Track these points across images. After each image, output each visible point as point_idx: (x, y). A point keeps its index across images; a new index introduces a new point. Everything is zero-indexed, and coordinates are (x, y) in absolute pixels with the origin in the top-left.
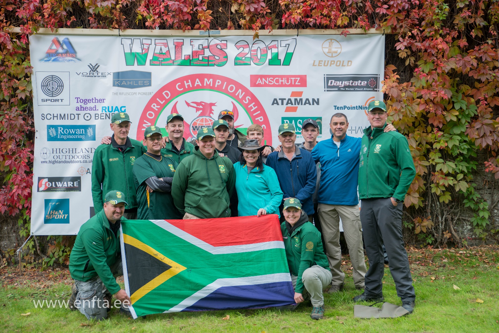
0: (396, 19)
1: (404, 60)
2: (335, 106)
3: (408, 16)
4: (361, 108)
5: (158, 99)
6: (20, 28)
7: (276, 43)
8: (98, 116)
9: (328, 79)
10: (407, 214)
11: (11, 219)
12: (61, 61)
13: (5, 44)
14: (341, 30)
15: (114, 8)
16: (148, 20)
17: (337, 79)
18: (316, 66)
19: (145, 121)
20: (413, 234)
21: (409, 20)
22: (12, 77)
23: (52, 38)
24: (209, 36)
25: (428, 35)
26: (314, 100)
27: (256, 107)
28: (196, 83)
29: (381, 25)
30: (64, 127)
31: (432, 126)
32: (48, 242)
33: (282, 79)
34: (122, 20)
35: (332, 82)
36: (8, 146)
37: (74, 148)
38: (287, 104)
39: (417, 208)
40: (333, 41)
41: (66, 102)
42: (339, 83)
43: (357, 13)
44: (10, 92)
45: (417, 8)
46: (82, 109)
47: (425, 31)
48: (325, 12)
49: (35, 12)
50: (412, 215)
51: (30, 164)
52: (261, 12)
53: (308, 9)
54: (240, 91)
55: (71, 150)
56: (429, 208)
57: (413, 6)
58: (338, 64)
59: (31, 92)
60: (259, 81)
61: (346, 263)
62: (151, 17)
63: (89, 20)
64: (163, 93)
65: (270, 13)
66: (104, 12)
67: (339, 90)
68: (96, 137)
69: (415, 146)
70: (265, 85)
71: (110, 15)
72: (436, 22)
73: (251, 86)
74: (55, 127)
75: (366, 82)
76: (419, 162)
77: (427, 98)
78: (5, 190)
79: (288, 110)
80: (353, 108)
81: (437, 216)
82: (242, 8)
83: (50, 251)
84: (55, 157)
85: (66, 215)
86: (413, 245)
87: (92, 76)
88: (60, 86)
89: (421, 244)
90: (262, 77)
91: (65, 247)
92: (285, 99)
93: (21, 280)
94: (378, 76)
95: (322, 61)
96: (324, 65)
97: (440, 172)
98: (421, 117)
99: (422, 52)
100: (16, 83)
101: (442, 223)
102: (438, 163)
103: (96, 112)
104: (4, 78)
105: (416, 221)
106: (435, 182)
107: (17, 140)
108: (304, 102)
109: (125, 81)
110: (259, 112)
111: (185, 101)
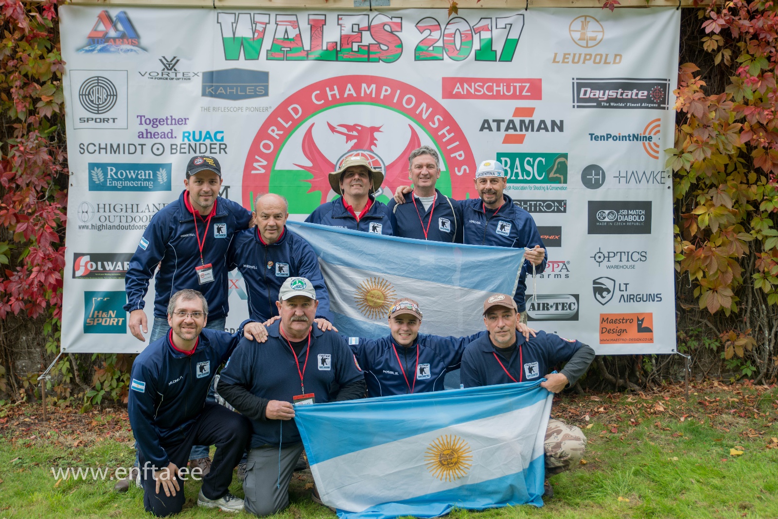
1: (710, 56)
2: (591, 135)
4: (636, 137)
5: (279, 119)
7: (488, 22)
8: (176, 149)
9: (580, 86)
10: (709, 324)
11: (34, 323)
12: (114, 52)
13: (15, 20)
17: (595, 86)
18: (558, 62)
19: (257, 157)
20: (717, 359)
22: (29, 80)
23: (98, 11)
24: (371, 10)
25: (761, 8)
26: (554, 123)
27: (452, 134)
28: (347, 92)
30: (118, 166)
31: (759, 171)
32: (94, 363)
33: (498, 86)
35: (586, 92)
36: (24, 199)
37: (135, 203)
38: (507, 130)
39: (728, 314)
40: (588, 19)
41: (121, 123)
42: (598, 94)
44: (27, 106)
46: (149, 135)
50: (716, 326)
51: (61, 230)
54: (424, 105)
55: (129, 206)
56: (748, 314)
58: (598, 60)
59: (62, 106)
60: (458, 89)
61: (605, 409)
64: (290, 109)
67: (599, 104)
68: (172, 184)
69: (730, 206)
70: (469, 96)
73: (444, 97)
74: (103, 167)
75: (646, 93)
76: (735, 235)
77: (754, 122)
78: (20, 274)
79: (507, 140)
80: (624, 138)
81: (760, 329)
83: (96, 380)
84: (103, 219)
85: (121, 320)
86: (718, 378)
87: (167, 79)
88: (111, 95)
89: (731, 375)
90: (462, 81)
91: (121, 372)
92: (503, 121)
93: (43, 429)
94: (667, 82)
95: (569, 54)
96: (573, 62)
97: (771, 252)
98: (738, 157)
99: (748, 39)
100: (36, 90)
101: (770, 341)
102: (767, 237)
103: (173, 141)
104: (16, 81)
105: (724, 337)
106: (761, 270)
107: (39, 189)
108: (536, 127)
109: (222, 86)
110: (457, 143)
111: (328, 123)
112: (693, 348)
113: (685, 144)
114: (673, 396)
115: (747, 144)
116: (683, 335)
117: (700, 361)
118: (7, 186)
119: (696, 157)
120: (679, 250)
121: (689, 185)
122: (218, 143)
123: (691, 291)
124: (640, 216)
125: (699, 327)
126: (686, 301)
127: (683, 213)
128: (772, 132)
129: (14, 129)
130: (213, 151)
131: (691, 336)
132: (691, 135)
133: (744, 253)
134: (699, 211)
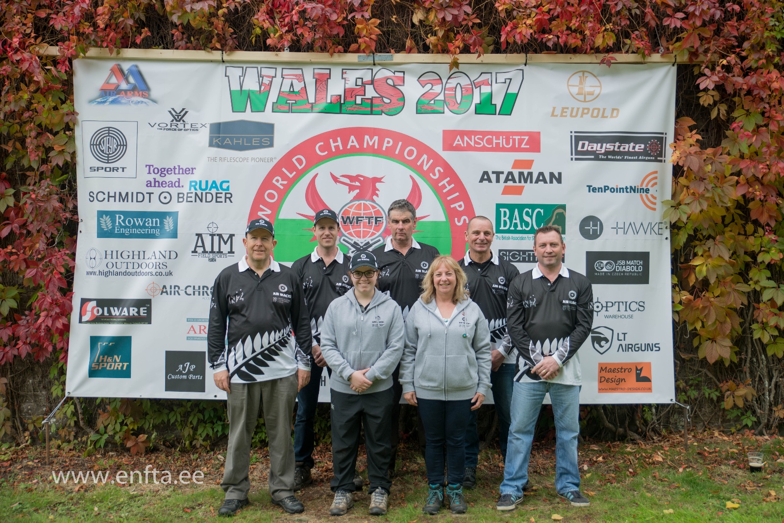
0: (697, 37)
1: (706, 111)
2: (589, 187)
3: (718, 32)
4: (633, 189)
5: (284, 169)
6: (58, 48)
7: (488, 76)
8: (183, 197)
9: (578, 139)
10: (708, 374)
11: (40, 366)
12: (125, 104)
13: (31, 74)
14: (601, 56)
15: (213, 15)
16: (272, 35)
17: (593, 139)
18: (557, 116)
19: (261, 206)
20: (717, 408)
21: (721, 39)
22: (43, 130)
23: (111, 64)
24: (374, 64)
25: (755, 66)
26: (552, 175)
27: (453, 185)
28: (350, 144)
29: (671, 47)
30: (126, 214)
31: (756, 223)
32: (99, 406)
33: (498, 138)
34: (227, 35)
35: (583, 144)
36: (35, 244)
37: (141, 250)
38: (506, 181)
39: (727, 364)
40: (586, 74)
41: (129, 172)
42: (596, 147)
43: (629, 27)
44: (40, 155)
45: (735, 18)
46: (157, 183)
47: (749, 58)
48: (574, 23)
49: (82, 21)
50: (716, 376)
51: (69, 276)
52: (464, 23)
53: (546, 18)
54: (425, 157)
55: (136, 253)
56: (748, 364)
57: (728, 16)
58: (595, 114)
59: (73, 155)
60: (458, 141)
61: (604, 458)
62: (276, 31)
63: (173, 35)
64: (294, 160)
65: (480, 26)
66: (197, 22)
67: (597, 157)
68: (179, 232)
69: (727, 258)
70: (469, 148)
71: (207, 26)
72: (769, 42)
73: (444, 149)
74: (111, 214)
75: (643, 146)
76: (733, 286)
77: (750, 175)
78: (28, 318)
79: (507, 191)
80: (621, 190)
81: (760, 379)
82: (432, 17)
83: (100, 424)
84: (110, 265)
85: (126, 364)
86: (719, 427)
87: (175, 130)
88: (121, 145)
89: (731, 425)
90: (463, 133)
91: (125, 416)
92: (502, 173)
93: (46, 473)
94: (664, 136)
95: (568, 108)
96: (571, 116)
97: (769, 303)
98: (736, 208)
99: (742, 95)
100: (49, 139)
101: (770, 391)
102: (765, 288)
103: (180, 190)
104: (30, 131)
105: (724, 386)
106: (760, 320)
107: (49, 235)
108: (534, 179)
109: (229, 137)
110: (457, 194)
111: (331, 174)
112: (692, 397)
113: (681, 197)
114: (673, 446)
115: (744, 196)
116: (682, 385)
117: (700, 411)
118: (18, 232)
119: (692, 209)
120: (677, 300)
121: (687, 236)
122: (224, 192)
123: (691, 341)
124: (637, 266)
125: (700, 376)
126: (686, 350)
127: (682, 263)
128: (768, 185)
129: (27, 177)
130: (219, 200)
131: (691, 386)
132: (688, 187)
133: (742, 304)
134: (696, 262)
